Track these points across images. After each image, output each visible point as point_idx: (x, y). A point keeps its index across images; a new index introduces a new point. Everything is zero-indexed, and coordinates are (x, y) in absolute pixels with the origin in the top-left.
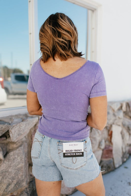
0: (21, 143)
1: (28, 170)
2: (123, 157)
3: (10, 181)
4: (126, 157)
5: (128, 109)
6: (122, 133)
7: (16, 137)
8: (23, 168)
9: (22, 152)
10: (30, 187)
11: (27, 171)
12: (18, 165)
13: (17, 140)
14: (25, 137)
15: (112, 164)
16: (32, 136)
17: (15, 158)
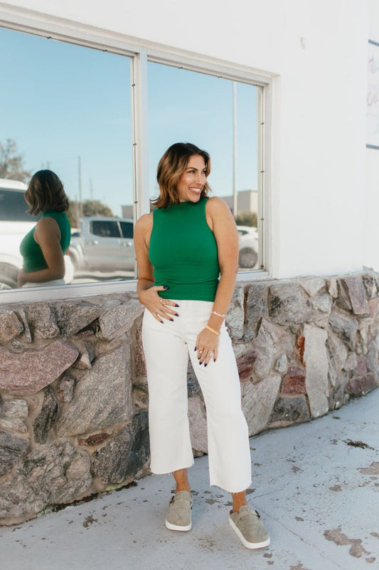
0: (119, 343)
1: (132, 395)
2: (331, 398)
3: (101, 405)
4: (339, 399)
5: (343, 293)
6: (327, 344)
7: (111, 331)
8: (123, 386)
9: (120, 357)
10: (135, 425)
11: (130, 396)
12: (114, 380)
13: (112, 337)
14: (126, 333)
16: (137, 332)
17: (109, 367)
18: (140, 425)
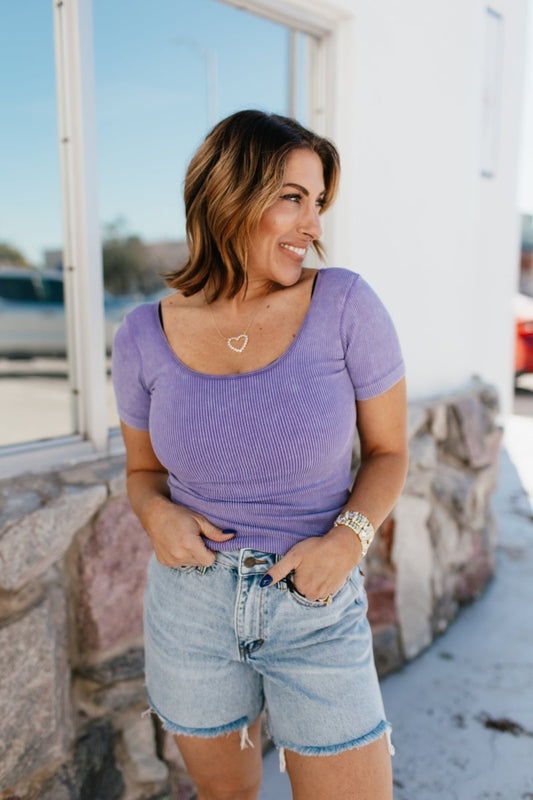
0: (38, 592)
1: (71, 695)
2: (435, 617)
3: (1, 743)
4: (445, 616)
5: (455, 433)
6: (430, 524)
7: (19, 570)
9: (43, 626)
10: (80, 762)
11: (67, 701)
12: (29, 681)
13: (22, 582)
14: (55, 565)
15: (393, 645)
16: (80, 559)
17: (19, 652)
18: (89, 761)
